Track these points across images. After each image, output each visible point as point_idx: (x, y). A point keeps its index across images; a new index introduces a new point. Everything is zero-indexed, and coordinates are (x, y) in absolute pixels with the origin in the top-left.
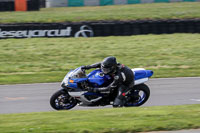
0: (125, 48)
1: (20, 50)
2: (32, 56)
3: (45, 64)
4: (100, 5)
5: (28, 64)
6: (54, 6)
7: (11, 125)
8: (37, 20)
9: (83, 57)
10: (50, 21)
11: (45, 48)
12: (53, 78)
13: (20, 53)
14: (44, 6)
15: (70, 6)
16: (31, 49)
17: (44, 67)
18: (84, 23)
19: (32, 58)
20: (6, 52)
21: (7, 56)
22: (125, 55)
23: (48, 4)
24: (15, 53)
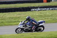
1: (44, 14)
5: (47, 18)
8: (49, 5)
10: (53, 5)
11: (52, 13)
12: (54, 22)
13: (45, 15)
14: (52, 1)
16: (48, 14)
17: (51, 18)
19: (48, 16)
20: (41, 14)
21: (41, 15)
24: (43, 15)
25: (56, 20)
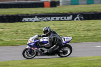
0: (100, 26)
4: (88, 4)
6: (64, 5)
8: (55, 12)
9: (78, 30)
10: (62, 12)
11: (59, 26)
14: (59, 5)
15: (72, 5)
16: (52, 27)
18: (79, 13)
20: (39, 28)
21: (40, 30)
22: (99, 29)
23: (61, 4)
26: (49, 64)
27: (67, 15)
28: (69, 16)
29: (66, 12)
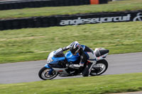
2: (103, 35)
3: (112, 41)
5: (100, 41)
7: (87, 85)
8: (105, 10)
9: (139, 35)
10: (115, 10)
11: (112, 30)
12: (118, 51)
13: (94, 34)
14: (111, 0)
16: (102, 31)
17: (111, 43)
18: (139, 11)
19: (103, 37)
20: (84, 34)
21: (85, 36)
24: (90, 34)
25: (123, 46)
26: (99, 84)
27: (122, 14)
28: (126, 15)
29: (121, 10)
